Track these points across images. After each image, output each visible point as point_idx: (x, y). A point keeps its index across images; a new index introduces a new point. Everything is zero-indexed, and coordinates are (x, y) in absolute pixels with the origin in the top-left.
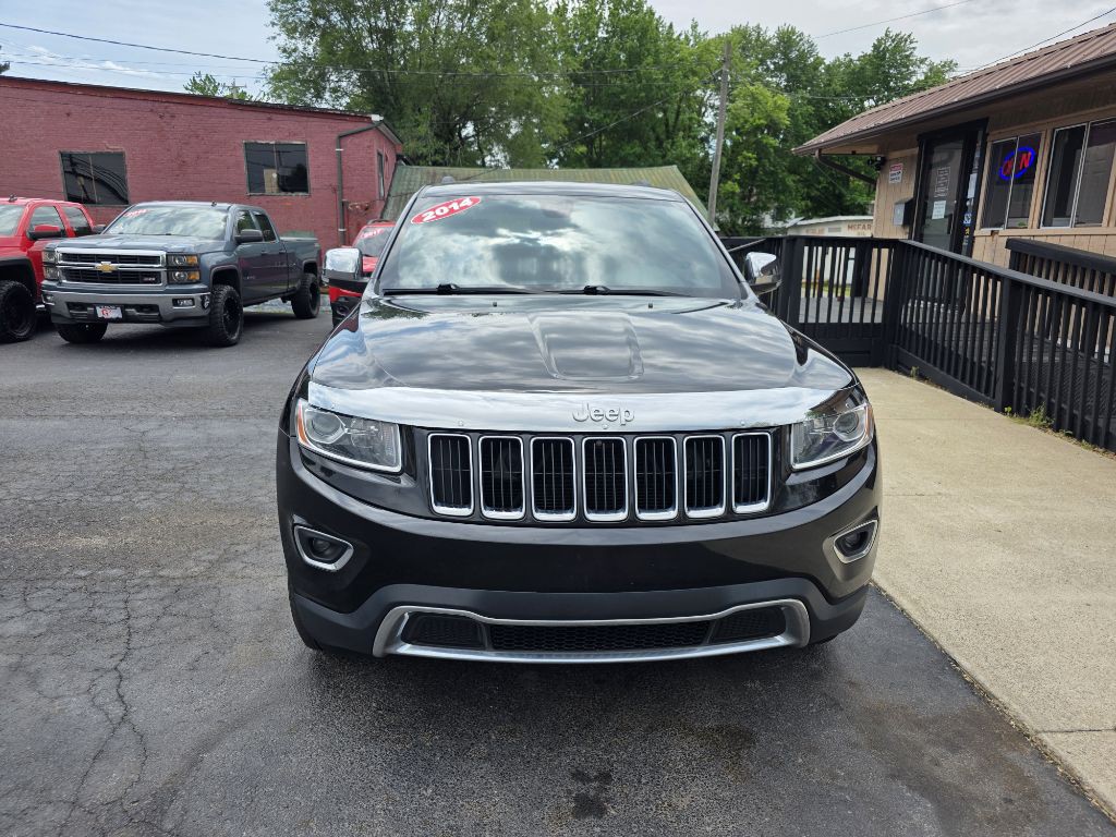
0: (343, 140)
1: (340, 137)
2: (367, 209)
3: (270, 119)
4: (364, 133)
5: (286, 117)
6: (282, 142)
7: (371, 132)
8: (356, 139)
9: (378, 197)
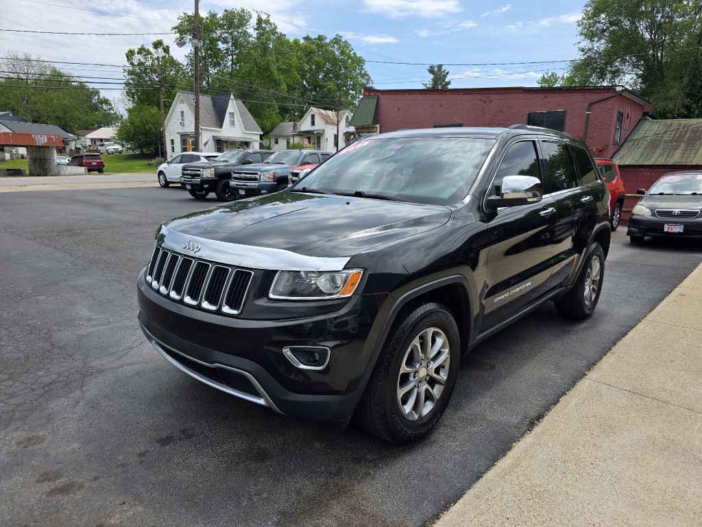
0: (592, 106)
1: (590, 104)
2: (601, 151)
3: (546, 97)
4: (608, 101)
5: (556, 95)
6: (551, 110)
7: (614, 99)
8: (602, 105)
9: (611, 143)
